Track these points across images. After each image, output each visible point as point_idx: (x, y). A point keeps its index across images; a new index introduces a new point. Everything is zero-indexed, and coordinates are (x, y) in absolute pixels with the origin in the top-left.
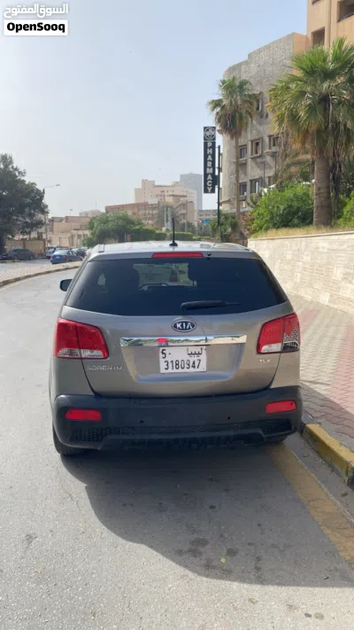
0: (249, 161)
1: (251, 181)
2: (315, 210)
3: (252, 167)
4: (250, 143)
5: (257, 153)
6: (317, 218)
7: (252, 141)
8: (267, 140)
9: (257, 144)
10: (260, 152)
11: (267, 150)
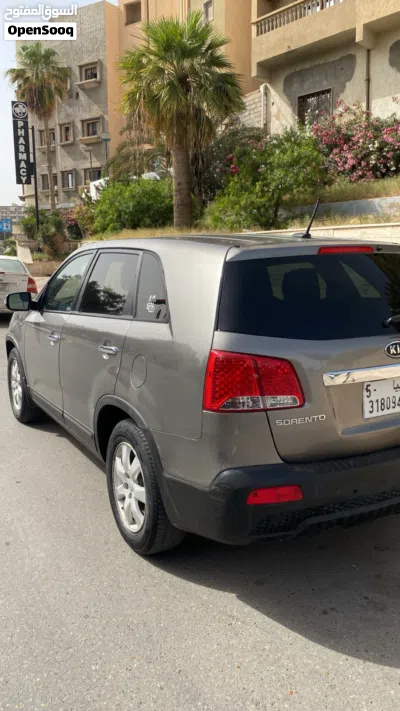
0: (59, 147)
1: (63, 172)
2: (175, 208)
3: (62, 157)
4: (58, 128)
5: (67, 140)
6: (178, 217)
7: (61, 126)
8: (79, 125)
9: (67, 129)
10: (71, 140)
11: (80, 137)
